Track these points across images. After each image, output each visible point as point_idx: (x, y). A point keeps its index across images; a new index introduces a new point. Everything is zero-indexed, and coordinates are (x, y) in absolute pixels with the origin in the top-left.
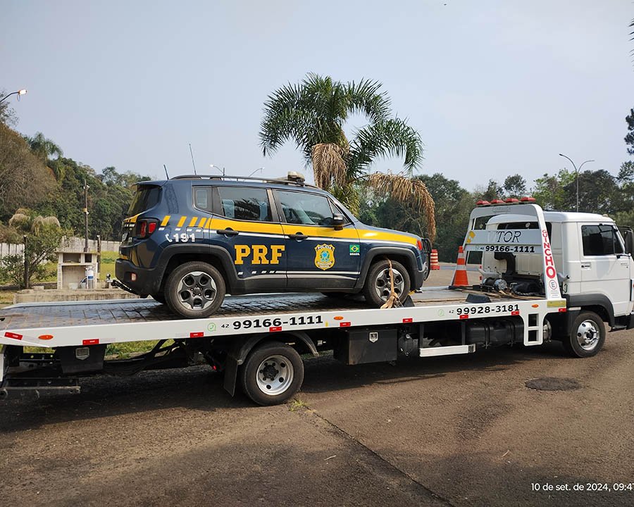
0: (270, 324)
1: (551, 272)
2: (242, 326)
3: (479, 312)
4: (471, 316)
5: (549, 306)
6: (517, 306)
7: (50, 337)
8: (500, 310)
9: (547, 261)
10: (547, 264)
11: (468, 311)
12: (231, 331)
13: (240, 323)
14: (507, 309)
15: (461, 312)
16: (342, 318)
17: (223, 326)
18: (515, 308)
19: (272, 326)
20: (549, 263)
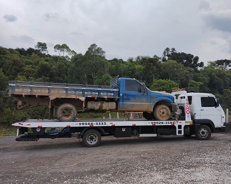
0: (90, 124)
1: (188, 112)
2: (82, 124)
3: (159, 124)
4: (156, 125)
5: (186, 123)
6: (173, 122)
7: (30, 125)
8: (167, 123)
9: (187, 108)
10: (187, 110)
11: (155, 123)
12: (78, 126)
13: (81, 124)
14: (170, 123)
15: (153, 123)
16: (112, 123)
17: (76, 124)
18: (173, 123)
19: (90, 125)
20: (188, 109)
